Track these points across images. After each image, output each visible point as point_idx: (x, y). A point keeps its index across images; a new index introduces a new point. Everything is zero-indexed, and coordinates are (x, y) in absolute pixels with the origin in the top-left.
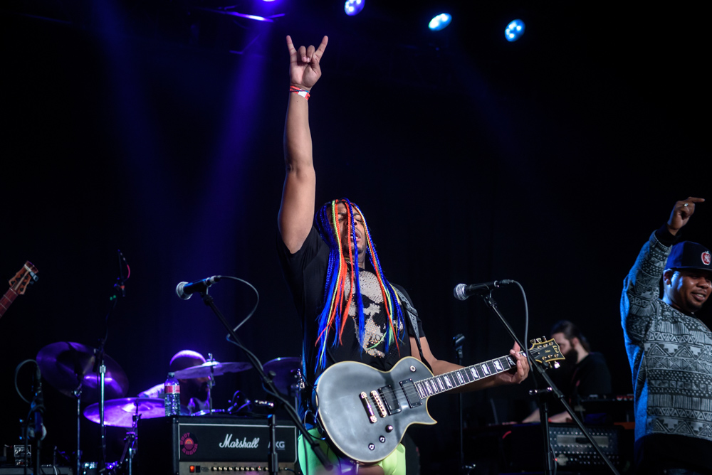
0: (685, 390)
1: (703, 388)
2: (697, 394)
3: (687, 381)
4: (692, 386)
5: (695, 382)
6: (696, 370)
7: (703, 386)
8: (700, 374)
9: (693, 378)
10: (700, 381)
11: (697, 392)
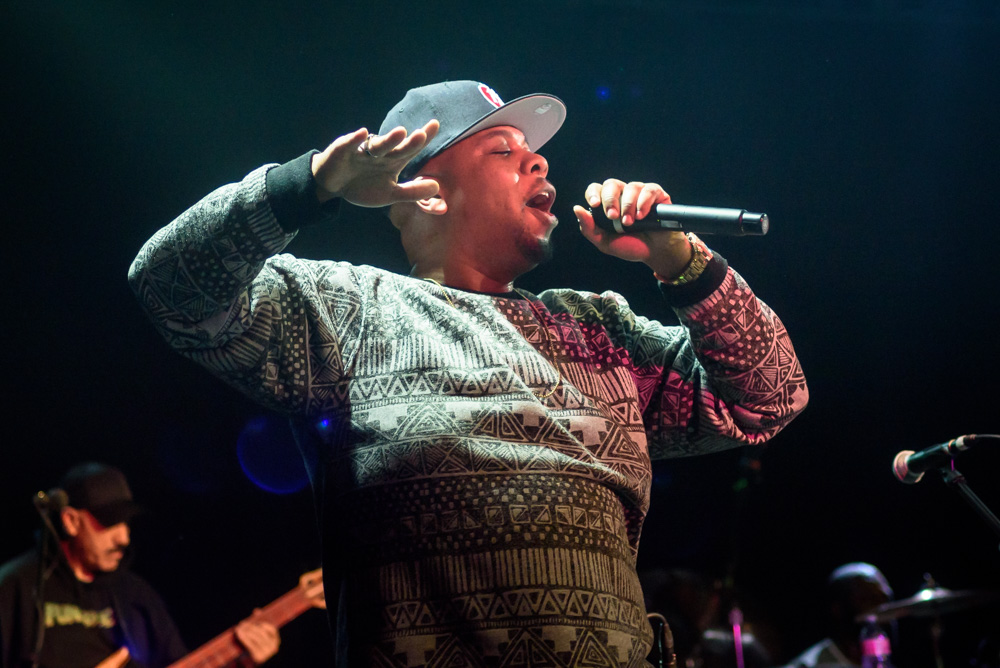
0: (444, 536)
1: (496, 518)
2: (480, 541)
3: (445, 506)
4: (461, 520)
5: (469, 506)
6: (469, 466)
7: (493, 512)
8: (480, 478)
9: (463, 492)
10: (483, 499)
11: (479, 533)
